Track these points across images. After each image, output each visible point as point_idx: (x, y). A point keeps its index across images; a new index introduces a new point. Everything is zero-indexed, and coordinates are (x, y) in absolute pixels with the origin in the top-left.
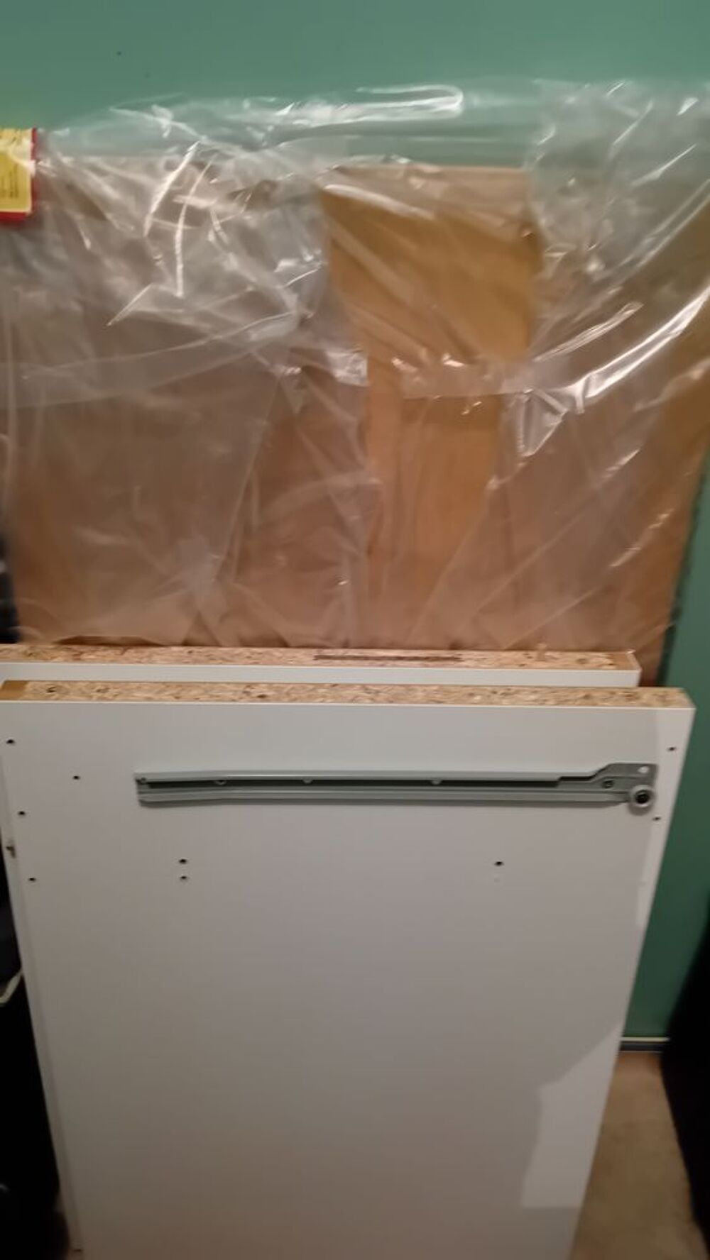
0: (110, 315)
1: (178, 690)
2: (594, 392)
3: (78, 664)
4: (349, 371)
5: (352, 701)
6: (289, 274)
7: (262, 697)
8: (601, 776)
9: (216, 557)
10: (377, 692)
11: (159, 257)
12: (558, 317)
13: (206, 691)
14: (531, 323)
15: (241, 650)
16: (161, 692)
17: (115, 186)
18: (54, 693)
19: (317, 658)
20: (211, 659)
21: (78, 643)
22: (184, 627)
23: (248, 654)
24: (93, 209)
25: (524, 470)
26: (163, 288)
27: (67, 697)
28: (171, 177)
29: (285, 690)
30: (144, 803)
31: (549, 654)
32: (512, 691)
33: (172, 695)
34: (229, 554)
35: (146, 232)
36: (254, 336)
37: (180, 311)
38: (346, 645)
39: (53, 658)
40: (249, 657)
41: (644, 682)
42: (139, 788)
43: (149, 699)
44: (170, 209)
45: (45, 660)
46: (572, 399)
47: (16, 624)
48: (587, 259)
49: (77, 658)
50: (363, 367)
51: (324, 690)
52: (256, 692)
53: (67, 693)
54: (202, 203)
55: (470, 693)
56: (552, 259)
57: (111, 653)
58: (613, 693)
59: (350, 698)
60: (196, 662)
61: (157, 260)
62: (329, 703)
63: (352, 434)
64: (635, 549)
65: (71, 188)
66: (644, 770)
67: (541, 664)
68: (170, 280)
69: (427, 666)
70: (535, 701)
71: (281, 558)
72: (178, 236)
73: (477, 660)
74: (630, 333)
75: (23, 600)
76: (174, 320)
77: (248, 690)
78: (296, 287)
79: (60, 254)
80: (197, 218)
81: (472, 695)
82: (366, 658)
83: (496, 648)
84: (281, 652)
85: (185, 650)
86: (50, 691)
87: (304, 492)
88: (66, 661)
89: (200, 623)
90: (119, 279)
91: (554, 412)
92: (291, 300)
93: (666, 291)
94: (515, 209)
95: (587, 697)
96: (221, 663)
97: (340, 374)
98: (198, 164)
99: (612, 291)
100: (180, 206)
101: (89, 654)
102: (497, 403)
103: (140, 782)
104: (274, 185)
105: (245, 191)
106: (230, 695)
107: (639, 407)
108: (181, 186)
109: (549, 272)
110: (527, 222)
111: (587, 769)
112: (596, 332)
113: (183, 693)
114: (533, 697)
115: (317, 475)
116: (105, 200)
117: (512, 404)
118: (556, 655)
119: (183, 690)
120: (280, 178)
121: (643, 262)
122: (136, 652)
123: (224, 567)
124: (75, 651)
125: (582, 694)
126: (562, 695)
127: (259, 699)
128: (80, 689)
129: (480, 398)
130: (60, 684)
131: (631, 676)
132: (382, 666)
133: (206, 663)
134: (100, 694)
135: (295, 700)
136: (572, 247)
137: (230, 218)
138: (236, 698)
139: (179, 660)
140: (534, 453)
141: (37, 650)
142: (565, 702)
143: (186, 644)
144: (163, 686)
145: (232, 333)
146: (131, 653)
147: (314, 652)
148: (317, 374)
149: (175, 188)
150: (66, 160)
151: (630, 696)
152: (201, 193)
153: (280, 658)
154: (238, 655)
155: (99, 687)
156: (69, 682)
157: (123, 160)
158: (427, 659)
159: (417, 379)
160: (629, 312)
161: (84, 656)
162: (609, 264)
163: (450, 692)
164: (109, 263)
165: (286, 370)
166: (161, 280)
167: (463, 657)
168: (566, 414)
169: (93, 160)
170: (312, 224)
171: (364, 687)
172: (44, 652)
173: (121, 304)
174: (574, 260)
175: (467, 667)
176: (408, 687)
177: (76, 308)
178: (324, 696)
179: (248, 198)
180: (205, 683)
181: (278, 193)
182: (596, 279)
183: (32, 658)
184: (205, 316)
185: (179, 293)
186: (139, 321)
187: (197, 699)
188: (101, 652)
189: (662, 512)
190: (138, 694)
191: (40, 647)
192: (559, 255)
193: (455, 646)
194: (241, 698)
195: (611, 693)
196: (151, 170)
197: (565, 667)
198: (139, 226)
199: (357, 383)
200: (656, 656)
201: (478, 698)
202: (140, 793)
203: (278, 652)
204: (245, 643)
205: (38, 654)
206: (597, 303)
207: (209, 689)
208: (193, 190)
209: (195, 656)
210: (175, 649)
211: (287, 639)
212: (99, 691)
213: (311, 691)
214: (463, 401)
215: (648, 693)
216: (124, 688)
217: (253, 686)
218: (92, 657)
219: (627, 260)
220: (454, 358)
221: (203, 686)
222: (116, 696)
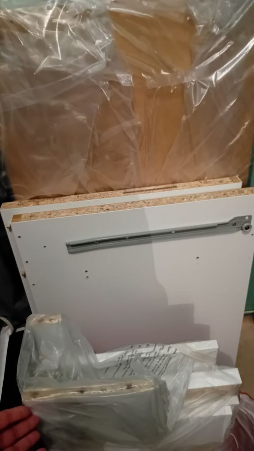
0: (34, 71)
1: (77, 210)
2: (219, 78)
3: (38, 206)
4: (126, 81)
5: (140, 207)
6: (100, 45)
7: (108, 210)
8: (232, 222)
9: (84, 160)
10: (149, 203)
11: (50, 45)
12: (203, 50)
13: (87, 210)
14: (192, 55)
15: (96, 194)
16: (70, 212)
17: (29, 19)
18: (32, 217)
19: (124, 193)
20: (86, 198)
21: (37, 198)
22: (74, 188)
23: (99, 195)
24: (22, 29)
25: (195, 112)
26: (53, 57)
27: (37, 218)
28: (51, 12)
29: (115, 206)
30: (70, 253)
31: (208, 180)
32: (197, 196)
33: (75, 213)
34: (89, 158)
35: (44, 36)
36: (90, 71)
37: (61, 65)
38: (134, 187)
39: (29, 205)
40: (100, 196)
41: (244, 186)
42: (67, 247)
43: (67, 215)
44: (51, 25)
45: (26, 206)
46: (211, 82)
47: (13, 194)
48: (212, 27)
49: (38, 204)
50: (131, 79)
51: (129, 204)
52: (105, 208)
53: (37, 217)
54: (64, 21)
55: (182, 199)
56: (199, 28)
57: (49, 200)
58: (234, 192)
59: (140, 206)
60: (81, 200)
61: (50, 46)
62: (132, 209)
63: (130, 105)
64: (238, 136)
65: (12, 22)
66: (247, 218)
67: (205, 185)
68: (55, 53)
69: (165, 191)
70: (206, 198)
71: (107, 157)
72: (57, 36)
73: (183, 186)
74: (230, 54)
75: (15, 185)
76: (58, 69)
77: (102, 208)
78: (103, 50)
79: (11, 49)
80: (62, 28)
81: (183, 199)
82: (142, 191)
83: (189, 181)
84: (111, 193)
85: (76, 196)
86: (30, 217)
87: (114, 130)
88: (34, 205)
89: (80, 185)
90: (35, 56)
91: (205, 87)
92: (102, 55)
93: (242, 36)
94: (183, 10)
95: (225, 194)
96: (90, 199)
97: (123, 82)
98: (60, 6)
99: (222, 39)
100: (56, 24)
101: (42, 202)
102: (183, 86)
103: (68, 246)
104: (90, 10)
105: (80, 15)
106: (96, 210)
107: (235, 82)
108: (55, 15)
109: (199, 33)
110: (188, 14)
111: (227, 220)
112: (217, 55)
113: (79, 212)
114: (205, 197)
115: (118, 123)
116: (26, 25)
117: (188, 87)
118: (211, 180)
119: (79, 210)
120: (93, 7)
121: (234, 25)
122: (59, 199)
123: (87, 163)
124: (36, 201)
125: (222, 194)
126: (216, 195)
127: (107, 211)
128: (41, 215)
129: (176, 86)
130: (33, 214)
131: (239, 185)
132: (149, 193)
133: (85, 200)
134: (49, 216)
135: (120, 209)
136: (206, 22)
137: (76, 26)
138: (98, 211)
139: (75, 200)
140: (198, 104)
141: (22, 203)
142: (217, 197)
143: (76, 194)
144: (71, 210)
145: (82, 71)
146: (57, 200)
147: (123, 191)
148: (114, 83)
149: (53, 17)
150: (9, 11)
151: (240, 192)
152: (62, 18)
153: (111, 195)
154: (96, 195)
155: (48, 213)
156: (37, 213)
157: (31, 8)
158: (164, 188)
159: (152, 81)
160: (229, 46)
161: (40, 203)
162: (221, 28)
163: (175, 199)
164: (30, 50)
165: (103, 83)
166: (52, 54)
167: (177, 186)
168: (209, 88)
169: (19, 9)
170: (107, 25)
171: (144, 201)
172: (25, 203)
173: (37, 66)
174: (207, 28)
175: (180, 189)
176: (159, 199)
177: (20, 69)
178: (130, 206)
179: (81, 17)
180: (86, 207)
181: (92, 14)
182: (217, 33)
183: (21, 206)
184: (70, 66)
185: (60, 58)
186: (45, 71)
187: (84, 213)
188: (46, 201)
189: (246, 122)
190: (62, 214)
191: (23, 202)
192: (202, 26)
193: (174, 182)
194: (100, 211)
195: (233, 192)
196: (42, 11)
197: (215, 184)
198: (41, 33)
199: (129, 85)
200: (246, 176)
201: (185, 200)
202: (68, 249)
203: (110, 193)
204: (97, 191)
205: (23, 204)
206: (217, 43)
207: (88, 209)
208: (60, 17)
209: (80, 198)
210: (72, 196)
211: (113, 188)
212: (48, 215)
213: (125, 205)
214: (170, 87)
215: (246, 190)
216: (57, 213)
217: (104, 206)
218: (43, 203)
219: (228, 25)
220: (165, 71)
221: (85, 208)
222: (55, 215)
